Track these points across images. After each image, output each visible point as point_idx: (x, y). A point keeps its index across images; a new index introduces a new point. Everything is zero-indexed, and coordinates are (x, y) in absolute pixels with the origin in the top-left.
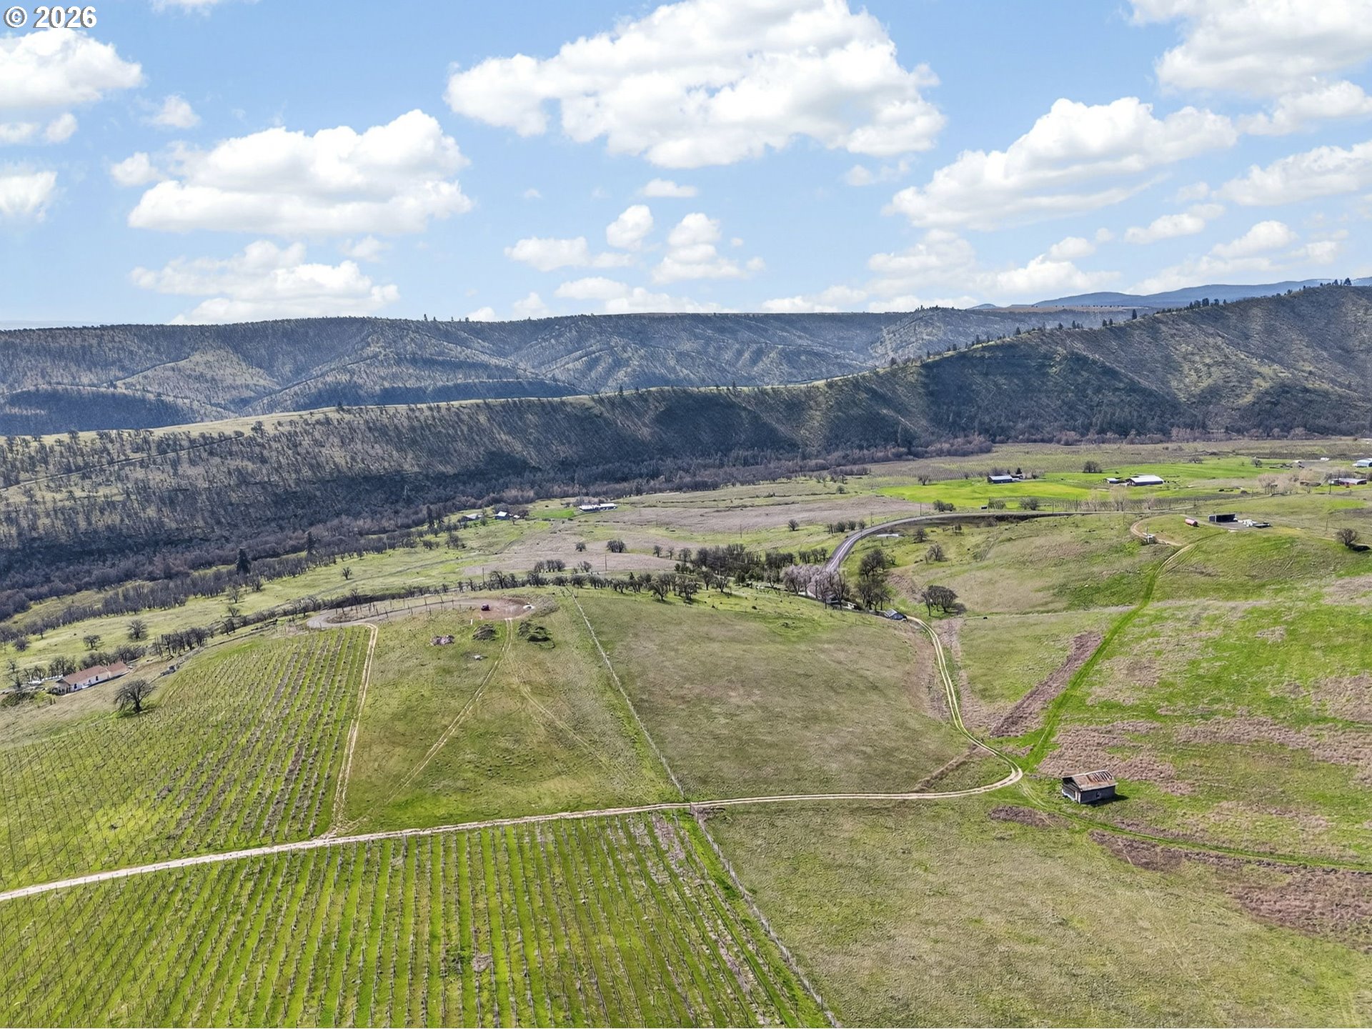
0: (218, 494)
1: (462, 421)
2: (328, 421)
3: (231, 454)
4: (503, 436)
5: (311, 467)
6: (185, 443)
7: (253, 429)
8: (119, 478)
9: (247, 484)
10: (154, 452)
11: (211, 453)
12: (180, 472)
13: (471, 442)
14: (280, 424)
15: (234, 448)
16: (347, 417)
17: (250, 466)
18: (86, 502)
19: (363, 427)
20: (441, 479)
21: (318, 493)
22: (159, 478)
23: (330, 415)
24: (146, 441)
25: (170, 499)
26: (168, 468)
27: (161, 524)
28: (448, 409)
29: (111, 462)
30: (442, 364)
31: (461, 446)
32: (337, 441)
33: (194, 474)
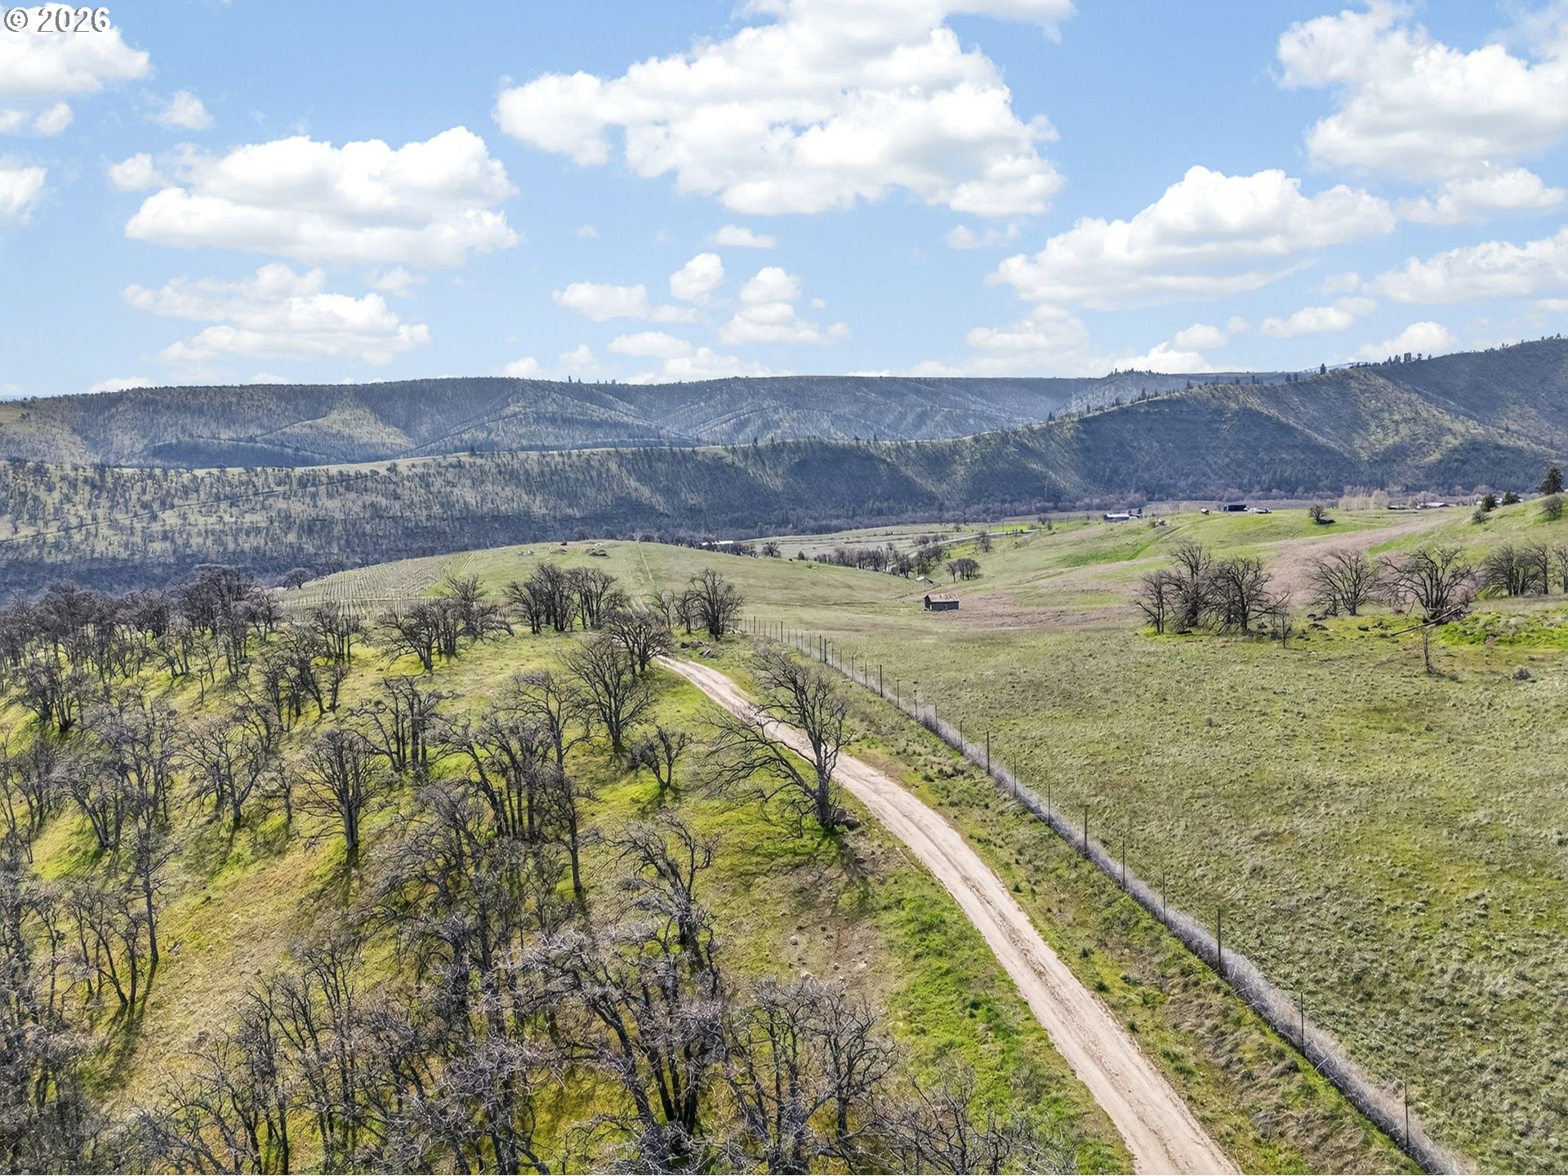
0: (354, 525)
1: (592, 467)
2: (459, 465)
3: (366, 491)
4: (632, 482)
5: (442, 505)
6: (325, 480)
7: (388, 469)
8: (263, 508)
9: (381, 517)
10: (295, 487)
11: (347, 489)
12: (319, 503)
13: (600, 489)
14: (413, 466)
15: (369, 484)
16: (479, 461)
17: (384, 502)
18: (234, 527)
19: (493, 470)
20: (567, 521)
21: (447, 529)
22: (299, 508)
23: (462, 459)
24: (288, 476)
25: (310, 528)
26: (308, 500)
27: (300, 549)
28: (579, 456)
29: (256, 494)
30: (582, 423)
31: (590, 492)
32: (468, 482)
33: (332, 506)
